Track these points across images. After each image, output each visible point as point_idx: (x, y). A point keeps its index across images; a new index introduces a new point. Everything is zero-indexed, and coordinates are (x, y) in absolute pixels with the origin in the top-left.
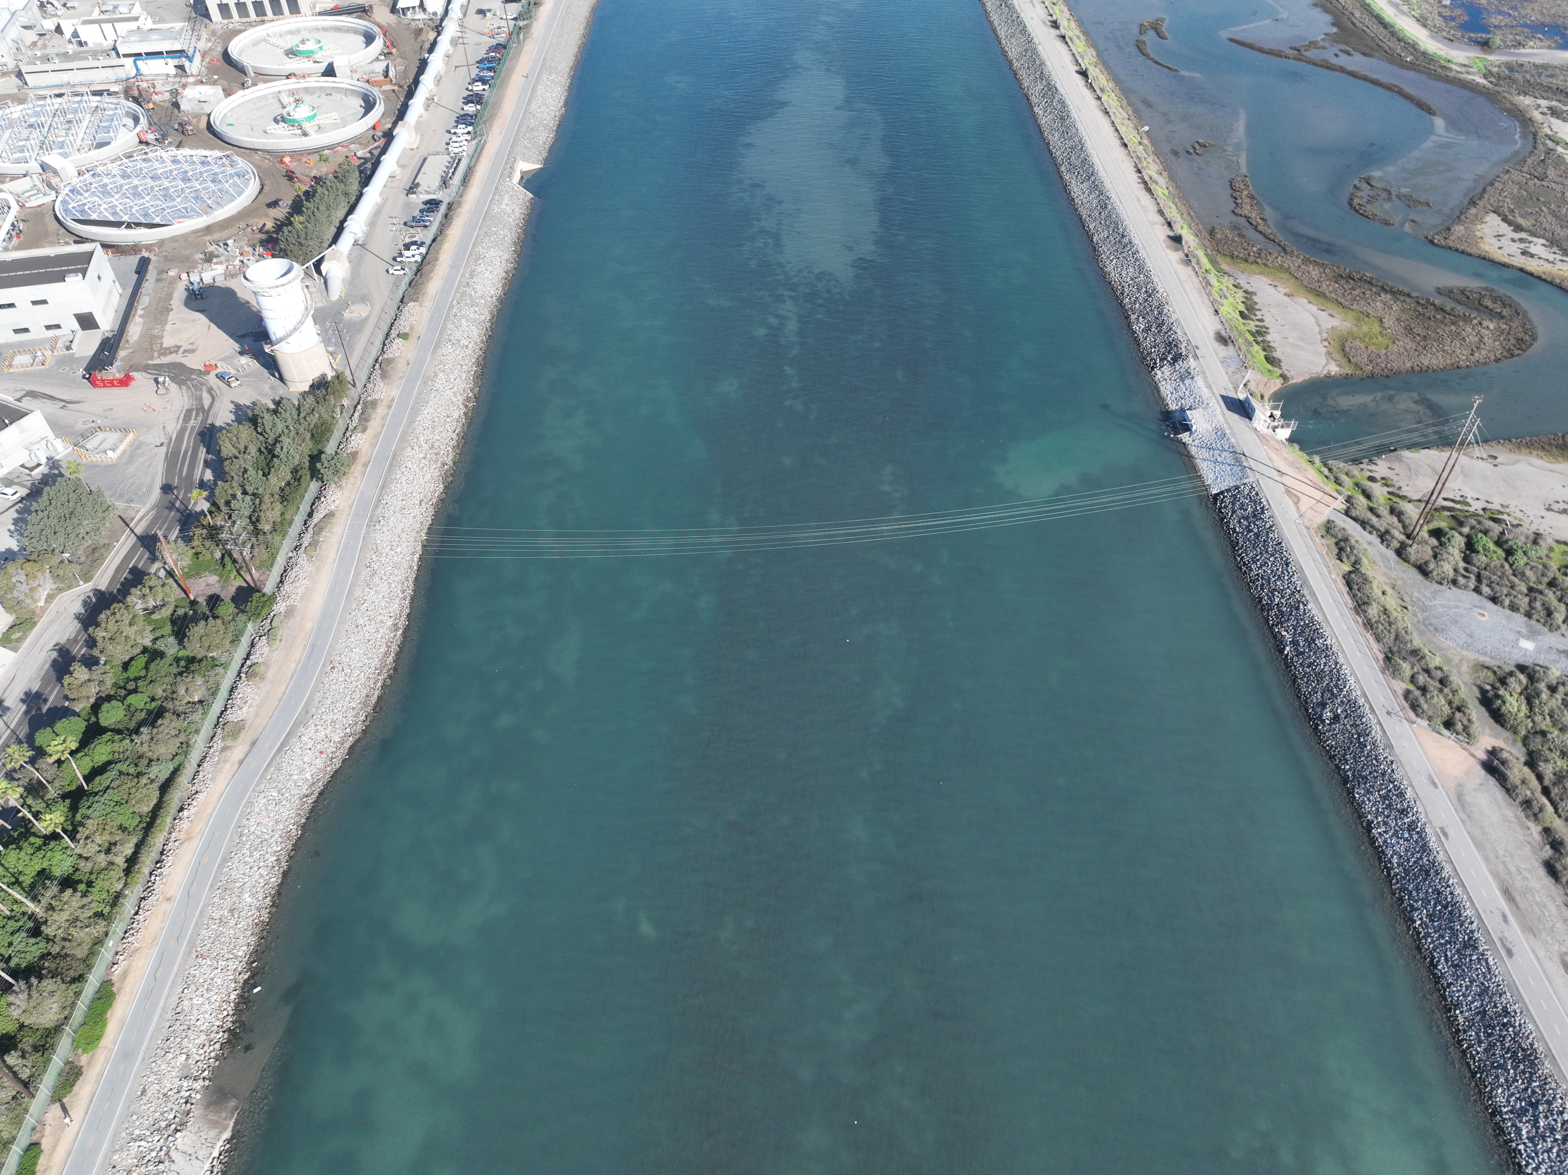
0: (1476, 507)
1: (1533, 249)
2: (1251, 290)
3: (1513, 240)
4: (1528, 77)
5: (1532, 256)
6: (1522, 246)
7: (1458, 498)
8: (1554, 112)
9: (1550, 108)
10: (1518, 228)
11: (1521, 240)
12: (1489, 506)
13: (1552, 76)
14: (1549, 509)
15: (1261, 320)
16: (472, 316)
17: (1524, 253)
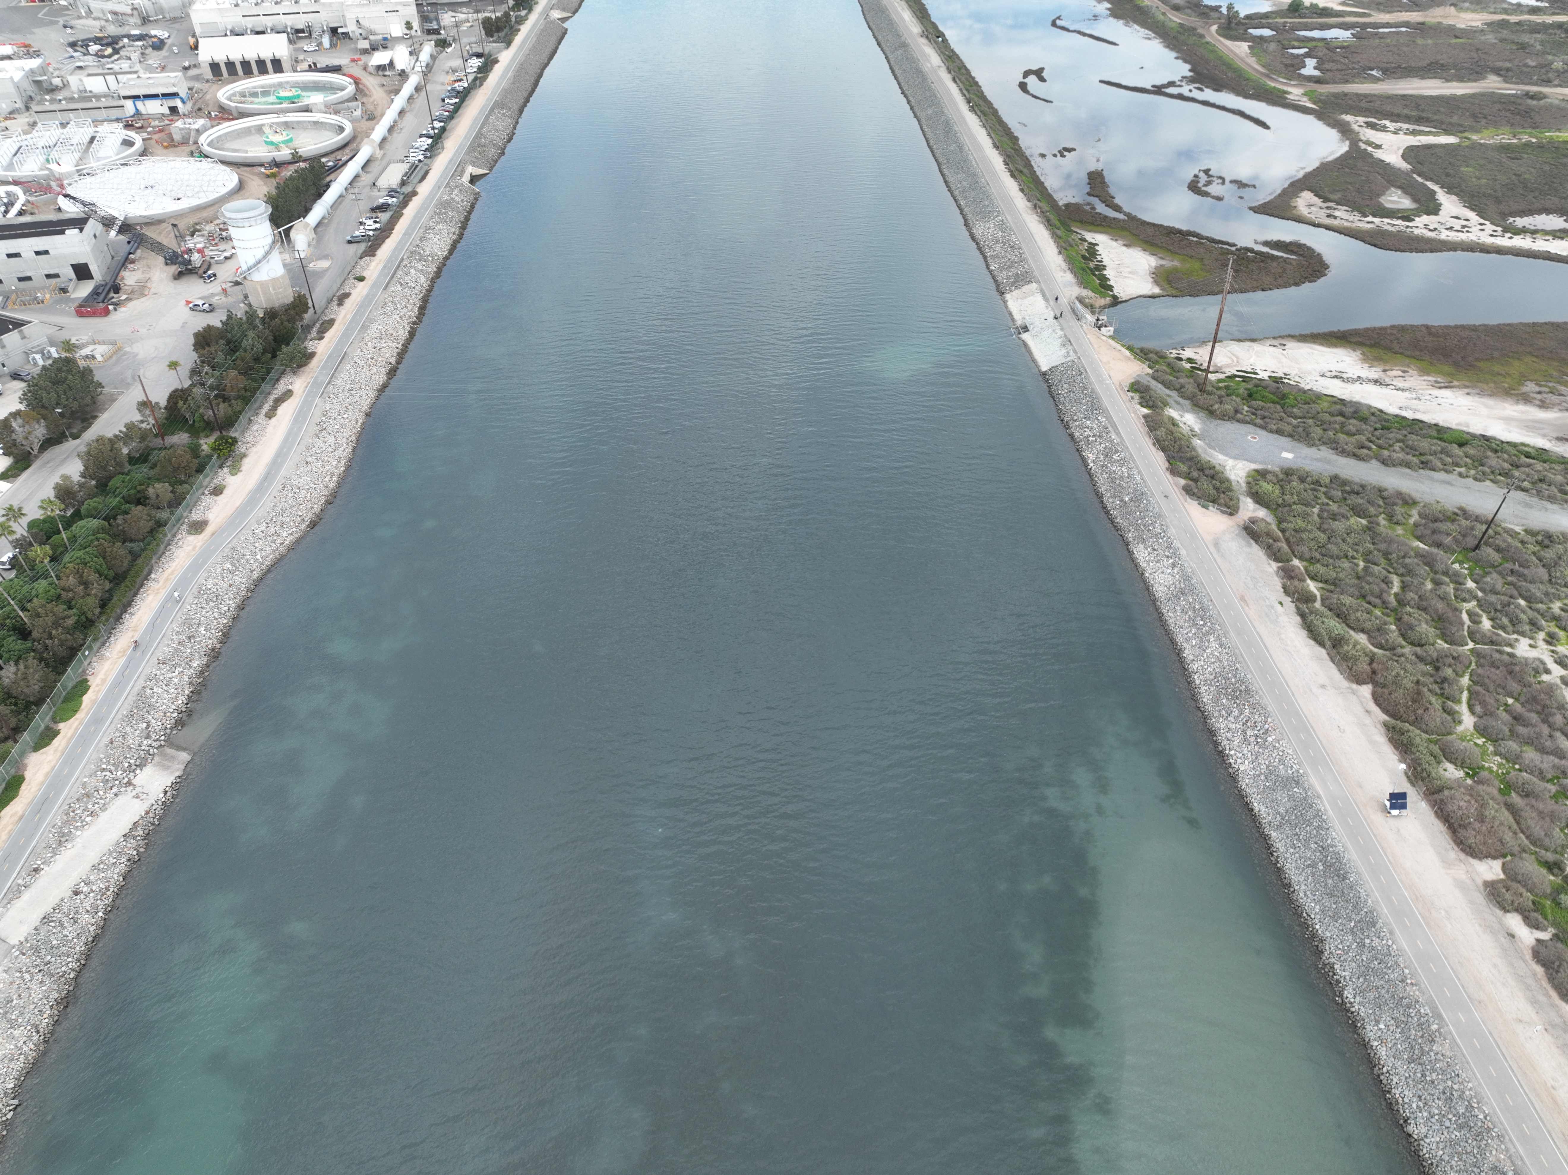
0: (1264, 375)
1: (1337, 213)
2: (1093, 241)
3: (1321, 208)
4: (1350, 102)
5: (1335, 218)
6: (1328, 211)
7: (1249, 370)
8: (1370, 125)
9: (1366, 123)
10: (1326, 200)
11: (1328, 208)
12: (1273, 375)
13: (1370, 102)
14: (1323, 376)
15: (1101, 261)
16: (420, 267)
17: (1329, 216)
